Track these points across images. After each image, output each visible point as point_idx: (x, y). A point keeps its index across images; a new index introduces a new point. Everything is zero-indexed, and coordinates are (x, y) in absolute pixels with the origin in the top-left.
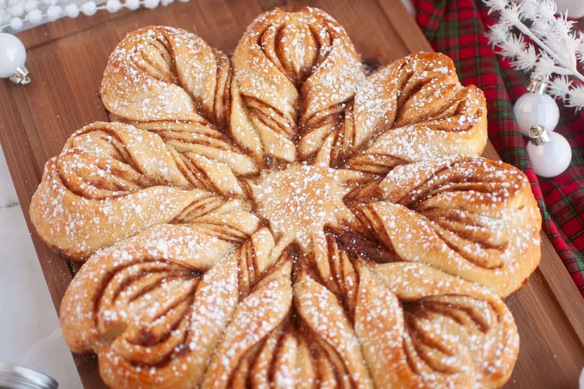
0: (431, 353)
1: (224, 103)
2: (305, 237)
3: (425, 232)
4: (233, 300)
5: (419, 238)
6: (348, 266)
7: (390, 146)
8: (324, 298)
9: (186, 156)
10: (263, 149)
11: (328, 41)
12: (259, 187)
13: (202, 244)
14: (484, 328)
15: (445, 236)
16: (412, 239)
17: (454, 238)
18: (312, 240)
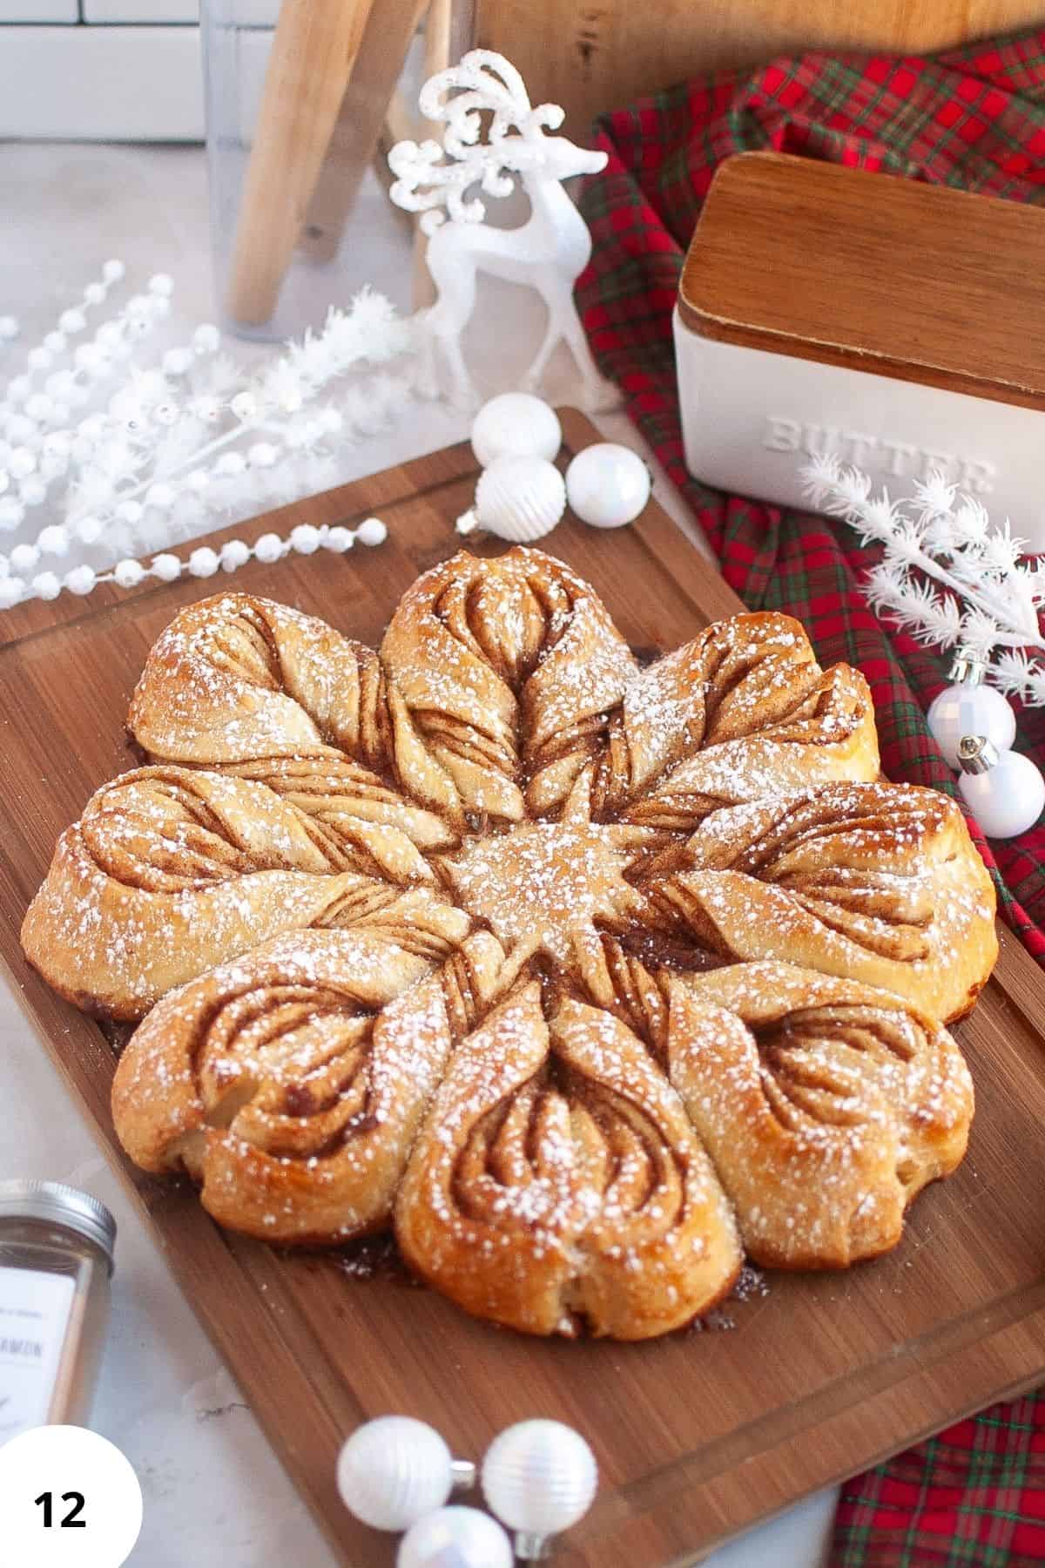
0: (813, 1096)
1: (379, 725)
2: (559, 941)
3: (780, 904)
4: (443, 1043)
5: (770, 916)
6: (644, 978)
7: (701, 779)
8: (609, 1027)
9: (318, 819)
10: (463, 801)
11: (565, 604)
12: (463, 865)
13: (373, 957)
14: (904, 1054)
15: (817, 910)
16: (757, 921)
17: (835, 912)
18: (573, 944)
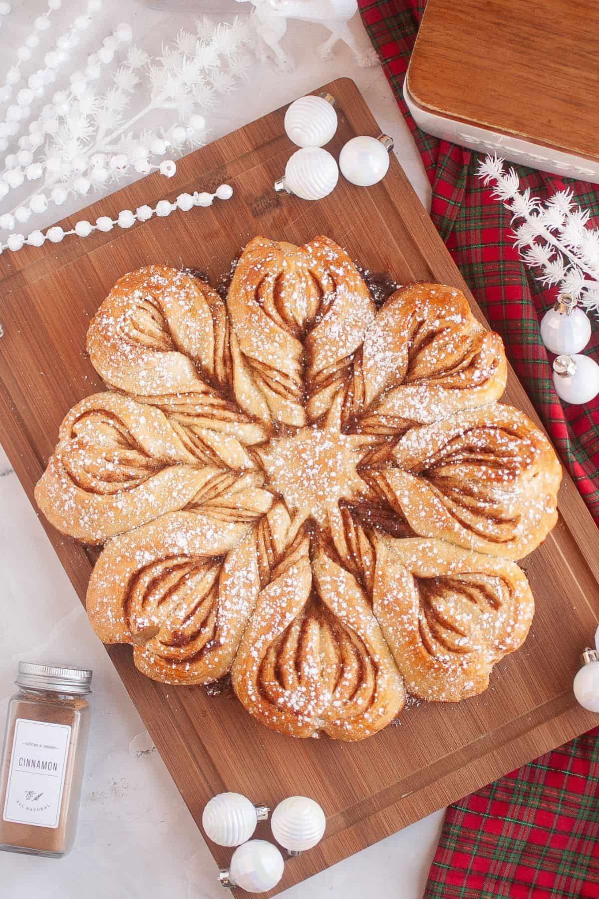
0: (445, 634)
1: (225, 364)
2: (320, 512)
3: (438, 511)
4: (255, 590)
5: (432, 516)
6: (364, 543)
7: (402, 407)
8: (342, 582)
9: (191, 431)
10: (271, 415)
11: (331, 288)
12: (270, 458)
13: (220, 533)
14: (496, 605)
15: (457, 514)
16: (425, 517)
17: (466, 516)
18: (327, 515)
